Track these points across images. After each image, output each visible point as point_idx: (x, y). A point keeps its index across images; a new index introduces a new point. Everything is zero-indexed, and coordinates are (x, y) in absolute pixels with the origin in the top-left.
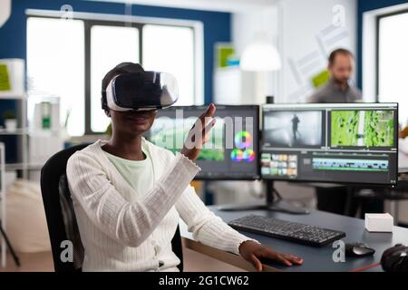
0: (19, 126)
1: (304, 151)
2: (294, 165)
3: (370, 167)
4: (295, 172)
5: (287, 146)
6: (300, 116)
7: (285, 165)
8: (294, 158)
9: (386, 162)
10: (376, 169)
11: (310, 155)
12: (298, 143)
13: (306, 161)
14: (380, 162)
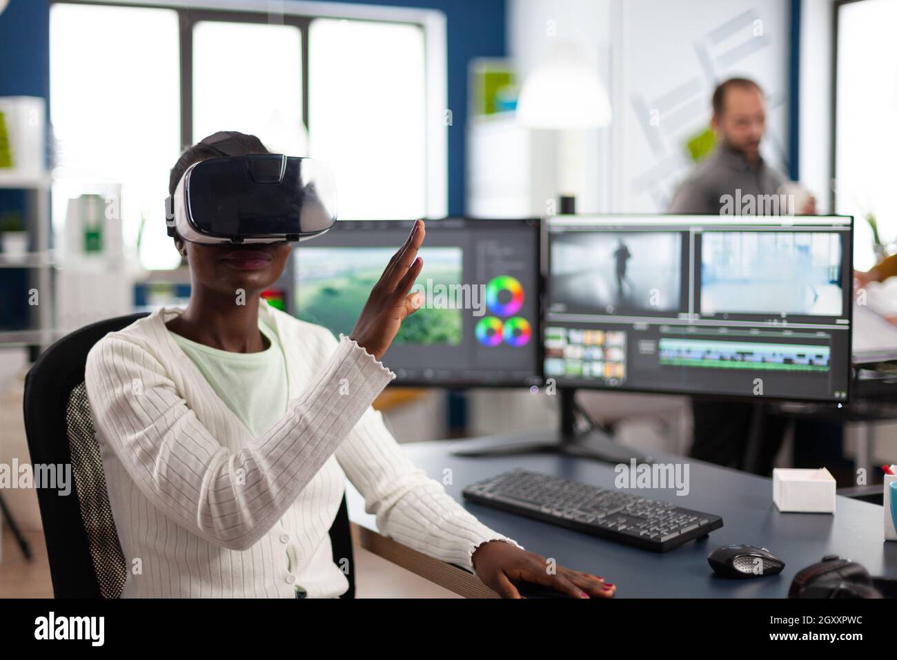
0: (32, 247)
1: (641, 323)
2: (618, 355)
3: (788, 361)
4: (620, 371)
5: (601, 311)
6: (633, 244)
7: (597, 353)
8: (618, 339)
9: (825, 351)
10: (802, 365)
11: (654, 334)
12: (627, 305)
13: (646, 347)
14: (811, 351)
